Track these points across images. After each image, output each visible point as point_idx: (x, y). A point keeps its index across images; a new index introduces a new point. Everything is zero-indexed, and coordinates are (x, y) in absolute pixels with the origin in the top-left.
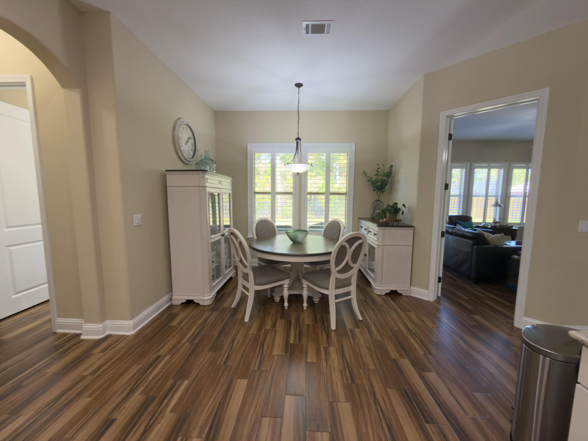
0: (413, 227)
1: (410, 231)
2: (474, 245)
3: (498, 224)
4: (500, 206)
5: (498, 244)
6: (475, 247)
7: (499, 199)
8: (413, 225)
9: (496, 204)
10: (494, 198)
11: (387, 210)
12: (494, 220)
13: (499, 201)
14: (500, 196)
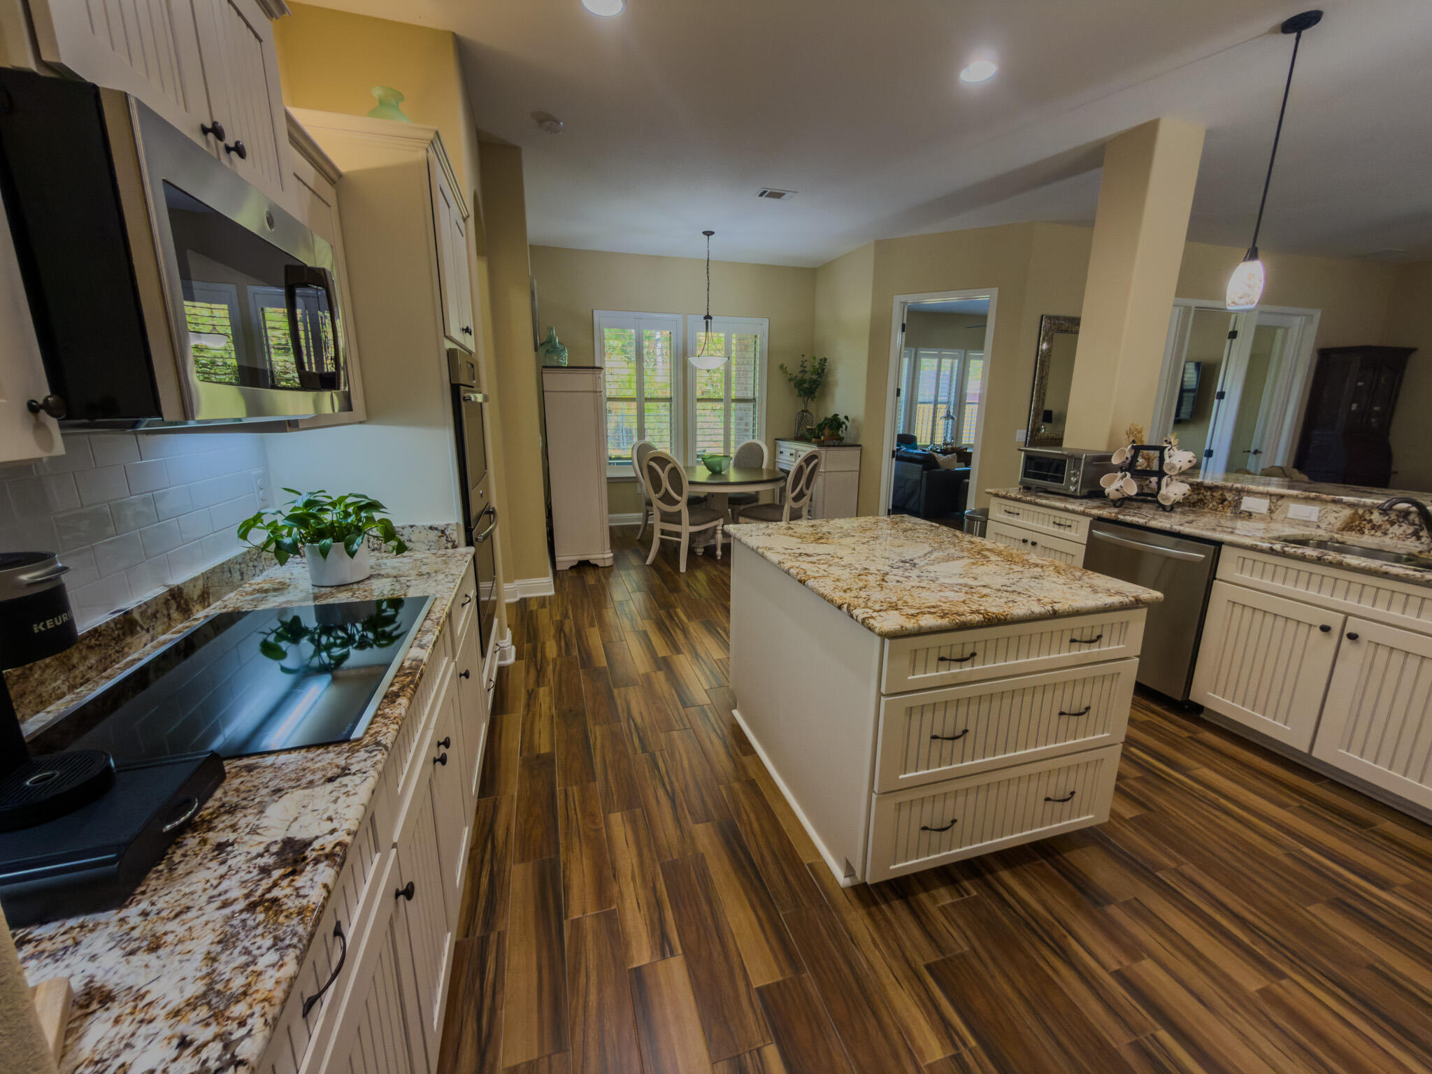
0: (860, 446)
1: (856, 452)
2: (924, 469)
3: (949, 446)
4: (953, 418)
5: (949, 468)
6: (925, 472)
7: (952, 407)
8: (859, 443)
9: (948, 416)
10: (945, 406)
11: (826, 424)
12: (945, 440)
13: (951, 411)
14: (952, 403)
